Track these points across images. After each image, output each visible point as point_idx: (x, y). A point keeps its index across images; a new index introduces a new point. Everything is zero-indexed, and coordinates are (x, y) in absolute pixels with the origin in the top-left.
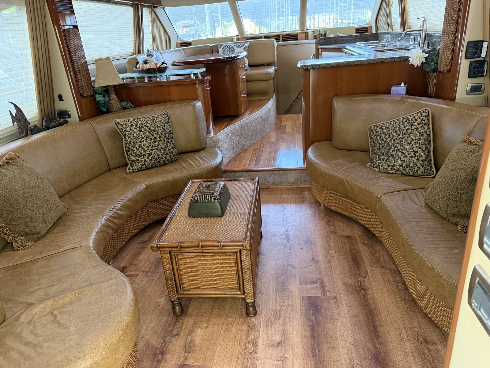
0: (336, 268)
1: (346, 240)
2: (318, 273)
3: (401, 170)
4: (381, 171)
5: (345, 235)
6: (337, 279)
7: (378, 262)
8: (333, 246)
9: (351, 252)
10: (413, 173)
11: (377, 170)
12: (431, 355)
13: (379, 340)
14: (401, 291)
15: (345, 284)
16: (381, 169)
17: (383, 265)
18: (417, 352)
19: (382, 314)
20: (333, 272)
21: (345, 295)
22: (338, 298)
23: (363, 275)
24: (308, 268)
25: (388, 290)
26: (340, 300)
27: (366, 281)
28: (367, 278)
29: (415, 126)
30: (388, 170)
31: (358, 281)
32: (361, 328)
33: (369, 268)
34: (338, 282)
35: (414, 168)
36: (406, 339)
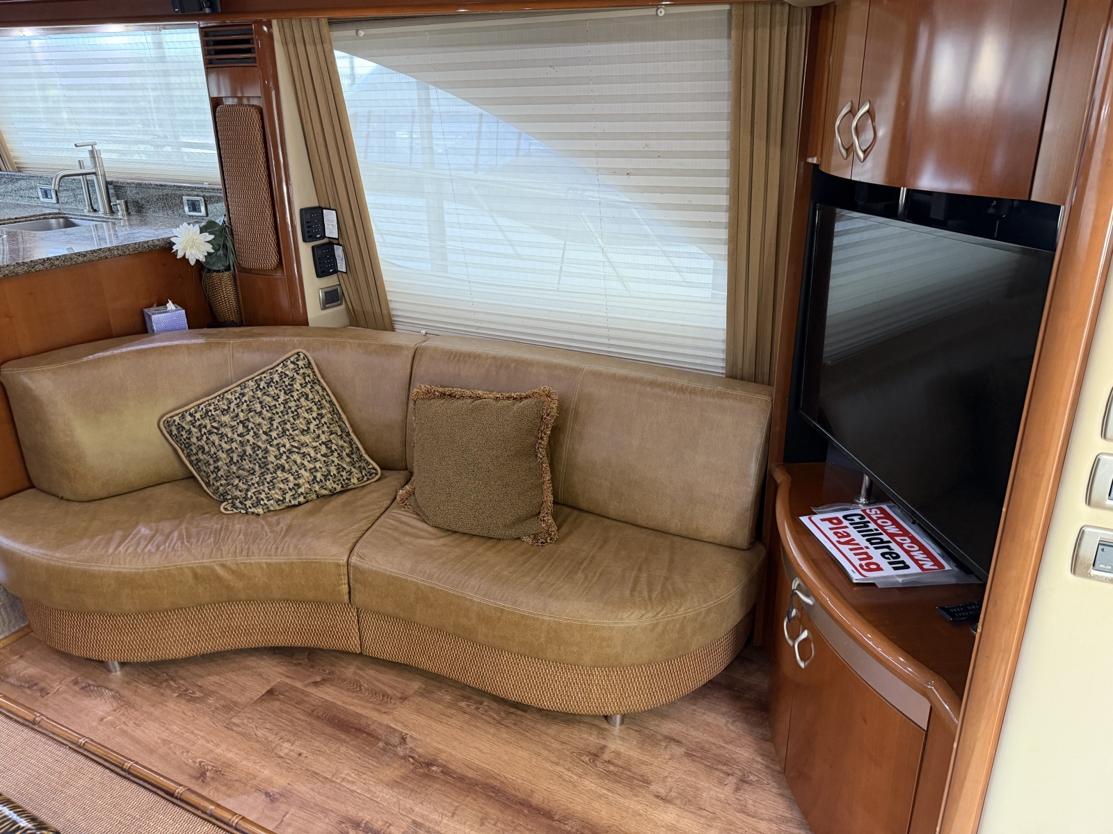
0: (337, 771)
1: (277, 703)
2: (321, 816)
3: (317, 489)
4: (272, 509)
5: (261, 695)
6: (369, 791)
7: (384, 696)
8: (268, 734)
9: (318, 718)
10: (342, 487)
11: (260, 511)
12: (621, 767)
13: (557, 817)
14: (476, 712)
15: (393, 784)
16: (271, 505)
17: (399, 695)
18: (607, 782)
19: (507, 775)
20: (343, 783)
21: (422, 803)
22: (419, 820)
23: (395, 740)
24: (289, 825)
25: (462, 729)
26: (427, 820)
27: (416, 746)
28: (408, 740)
29: (298, 390)
30: (287, 500)
31: (404, 758)
32: (515, 829)
33: (386, 720)
34: (378, 793)
35: (342, 476)
36: (575, 777)
